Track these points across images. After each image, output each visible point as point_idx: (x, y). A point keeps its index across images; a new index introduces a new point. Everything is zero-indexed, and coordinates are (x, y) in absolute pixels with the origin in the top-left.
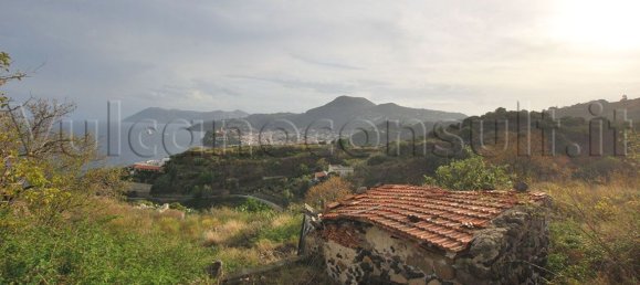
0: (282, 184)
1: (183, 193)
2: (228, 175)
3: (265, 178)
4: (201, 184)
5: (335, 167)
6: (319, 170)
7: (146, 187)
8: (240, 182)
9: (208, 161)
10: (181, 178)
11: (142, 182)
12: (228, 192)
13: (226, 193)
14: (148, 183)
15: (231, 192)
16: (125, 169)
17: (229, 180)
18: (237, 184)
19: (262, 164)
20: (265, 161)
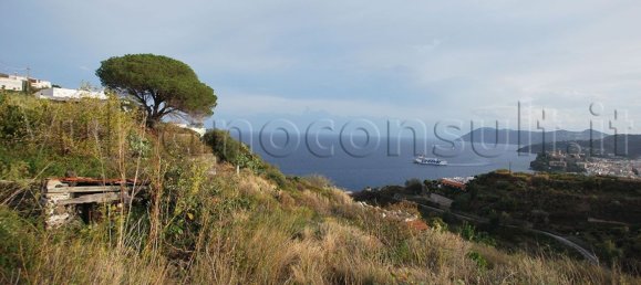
1: (481, 215)
2: (536, 206)
4: (499, 210)
7: (447, 202)
8: (551, 217)
9: (512, 186)
10: (480, 199)
11: (446, 196)
12: (531, 225)
13: (529, 226)
14: (451, 198)
15: (536, 227)
16: (434, 182)
17: (536, 211)
18: (546, 219)
19: (588, 200)
20: (595, 197)
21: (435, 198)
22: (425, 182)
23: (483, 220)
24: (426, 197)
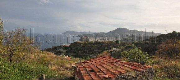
2: (85, 49)
3: (95, 50)
4: (78, 51)
6: (110, 49)
7: (65, 51)
8: (88, 51)
9: (80, 45)
10: (73, 49)
11: (64, 49)
12: (85, 54)
13: (84, 54)
15: (86, 54)
16: (61, 46)
17: (85, 50)
18: (88, 52)
19: (94, 46)
20: (95, 46)
21: (61, 50)
22: (58, 46)
23: (75, 54)
24: (59, 50)
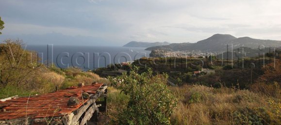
0: (178, 75)
3: (171, 72)
5: (205, 70)
6: (197, 70)
11: (124, 69)
14: (127, 70)
16: (119, 64)
21: (119, 70)
22: (115, 65)
24: (116, 71)
